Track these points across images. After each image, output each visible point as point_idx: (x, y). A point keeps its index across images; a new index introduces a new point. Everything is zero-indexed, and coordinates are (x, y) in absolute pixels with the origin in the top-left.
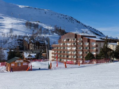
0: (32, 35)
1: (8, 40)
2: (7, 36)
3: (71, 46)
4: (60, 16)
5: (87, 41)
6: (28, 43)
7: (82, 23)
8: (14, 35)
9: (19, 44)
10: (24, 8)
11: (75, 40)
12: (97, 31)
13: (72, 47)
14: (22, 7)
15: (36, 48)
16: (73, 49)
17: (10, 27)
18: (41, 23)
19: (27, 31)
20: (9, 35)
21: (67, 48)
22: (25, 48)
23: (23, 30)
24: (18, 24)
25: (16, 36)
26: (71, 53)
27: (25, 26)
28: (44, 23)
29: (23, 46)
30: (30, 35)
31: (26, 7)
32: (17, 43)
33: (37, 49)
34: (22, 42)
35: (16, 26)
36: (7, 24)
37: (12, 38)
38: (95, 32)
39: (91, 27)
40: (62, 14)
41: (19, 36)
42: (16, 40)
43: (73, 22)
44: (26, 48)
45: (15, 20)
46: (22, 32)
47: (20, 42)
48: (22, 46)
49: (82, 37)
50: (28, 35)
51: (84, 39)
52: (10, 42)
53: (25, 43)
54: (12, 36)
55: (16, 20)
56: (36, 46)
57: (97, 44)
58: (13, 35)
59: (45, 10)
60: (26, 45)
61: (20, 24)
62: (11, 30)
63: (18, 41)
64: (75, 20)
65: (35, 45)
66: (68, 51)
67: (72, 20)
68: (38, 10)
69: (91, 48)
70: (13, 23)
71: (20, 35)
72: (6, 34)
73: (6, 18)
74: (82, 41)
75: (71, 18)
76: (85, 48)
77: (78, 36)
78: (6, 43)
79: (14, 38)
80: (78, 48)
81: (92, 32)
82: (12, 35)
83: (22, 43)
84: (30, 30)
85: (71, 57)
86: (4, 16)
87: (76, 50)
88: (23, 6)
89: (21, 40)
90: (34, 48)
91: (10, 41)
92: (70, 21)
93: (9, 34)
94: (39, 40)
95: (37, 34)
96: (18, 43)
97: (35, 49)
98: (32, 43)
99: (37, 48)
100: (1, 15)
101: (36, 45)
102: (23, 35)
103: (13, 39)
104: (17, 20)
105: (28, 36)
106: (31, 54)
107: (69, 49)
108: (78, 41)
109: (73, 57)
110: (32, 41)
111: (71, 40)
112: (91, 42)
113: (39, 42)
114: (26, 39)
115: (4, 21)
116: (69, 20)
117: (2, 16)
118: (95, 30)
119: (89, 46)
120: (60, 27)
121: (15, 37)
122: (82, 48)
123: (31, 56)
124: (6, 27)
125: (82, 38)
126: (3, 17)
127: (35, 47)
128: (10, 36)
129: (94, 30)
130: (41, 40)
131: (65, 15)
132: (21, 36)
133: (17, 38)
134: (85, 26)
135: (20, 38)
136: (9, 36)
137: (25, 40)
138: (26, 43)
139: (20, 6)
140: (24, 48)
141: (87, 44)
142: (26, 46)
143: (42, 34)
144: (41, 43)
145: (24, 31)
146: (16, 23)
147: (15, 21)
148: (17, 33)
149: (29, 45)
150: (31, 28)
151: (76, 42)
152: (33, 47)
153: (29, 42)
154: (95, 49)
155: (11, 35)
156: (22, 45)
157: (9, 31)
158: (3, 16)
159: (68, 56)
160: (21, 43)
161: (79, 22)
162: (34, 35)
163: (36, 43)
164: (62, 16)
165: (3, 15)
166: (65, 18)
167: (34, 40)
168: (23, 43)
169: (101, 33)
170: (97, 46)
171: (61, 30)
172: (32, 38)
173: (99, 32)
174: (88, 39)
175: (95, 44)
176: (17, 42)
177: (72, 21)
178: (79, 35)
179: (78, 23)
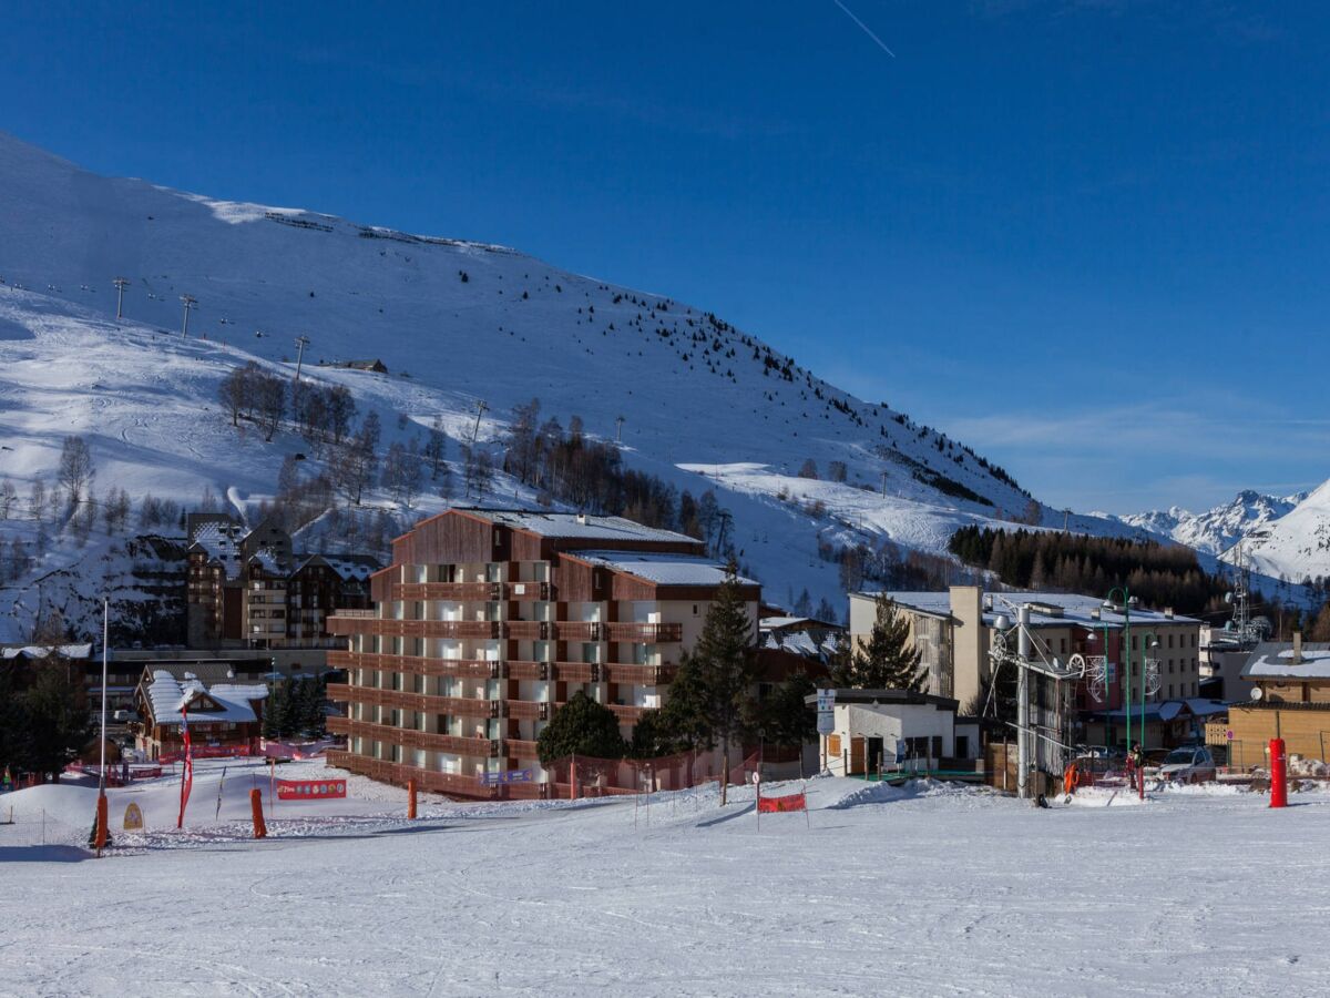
0: (271, 502)
1: (42, 544)
2: (36, 512)
3: (467, 631)
4: (605, 308)
5: (587, 594)
6: (224, 573)
7: (818, 375)
8: (101, 497)
9: (148, 590)
10: (256, 224)
11: (499, 575)
12: (962, 456)
13: (476, 641)
14: (236, 219)
15: (299, 628)
16: (480, 652)
17: (76, 417)
18: (405, 376)
19: (229, 463)
20: (55, 501)
21: (436, 652)
22: (195, 626)
23: (192, 452)
24: (160, 389)
25: (117, 511)
26: (470, 692)
27: (217, 409)
28: (430, 383)
29: (182, 603)
30: (256, 500)
31: (279, 219)
32: (130, 580)
33: (308, 635)
34: (171, 567)
35: (131, 408)
36: (49, 391)
37: (82, 530)
38: (940, 464)
39: (901, 419)
40: (620, 286)
41: (153, 513)
42: (113, 550)
43: (727, 364)
44: (211, 622)
45: (135, 353)
46: (184, 473)
47: (152, 562)
48: (169, 605)
49: (552, 548)
50: (243, 496)
51: (565, 565)
52: (60, 563)
53: (197, 579)
54: (81, 509)
55: (153, 353)
56: (307, 605)
57: (674, 619)
58: (92, 503)
59: (463, 247)
60: (211, 593)
61: (179, 394)
62: (79, 452)
63: (143, 560)
64: (745, 353)
65: (290, 594)
66: (443, 676)
67: (717, 347)
68: (391, 248)
69: (625, 650)
70: (113, 381)
71: (163, 494)
72: (24, 493)
73: (50, 328)
74: (554, 590)
75: (706, 325)
76: (575, 648)
77: (516, 544)
78: (15, 577)
79: (100, 524)
80: (526, 646)
81: (906, 460)
82: (84, 496)
83: (173, 577)
84: (261, 446)
85: (469, 731)
86: (40, 311)
87: (504, 671)
88: (251, 213)
89: (165, 550)
90: (280, 624)
91: (52, 559)
92: (697, 359)
93: (49, 492)
94: (338, 546)
95: (323, 485)
96: (140, 573)
97: (291, 635)
98: (268, 580)
99: (309, 621)
100: (11, 301)
101: (298, 600)
102: (191, 496)
103: (90, 543)
104: (162, 347)
105: (240, 505)
106: (218, 691)
107: (452, 653)
108: (520, 589)
109: (480, 729)
110: (266, 557)
111: (470, 577)
112: (621, 594)
113: (330, 571)
114: (209, 536)
115: (26, 357)
116: (685, 345)
117: (14, 313)
118: (941, 444)
119: (606, 632)
120: (577, 423)
121: (110, 517)
122: (547, 654)
123: (218, 707)
124: (37, 423)
125: (555, 563)
126: (30, 324)
127: (289, 615)
128: (63, 508)
129: (928, 440)
130: (362, 550)
131: (653, 295)
132: (170, 506)
133: (132, 528)
134: (844, 408)
135: (153, 530)
136: (49, 513)
137: (200, 550)
138: (210, 578)
139: (224, 210)
140: (192, 624)
141: (596, 618)
142: (211, 609)
143: (379, 492)
144: (353, 579)
145: (207, 459)
146: (138, 378)
147: (132, 359)
148: (133, 484)
149: (233, 596)
150: (273, 430)
151: (508, 592)
152: (278, 614)
153: (234, 571)
154: (656, 660)
155: (75, 500)
156: (170, 591)
157: (53, 458)
158: (26, 306)
159: (442, 725)
160: (162, 575)
161: (786, 372)
162: (298, 495)
163: (303, 576)
164: (628, 310)
165: (34, 296)
166: (650, 326)
167: (282, 548)
168: (184, 575)
169: (999, 474)
170: (668, 634)
171: (576, 444)
172: (270, 528)
173: (983, 463)
174: (599, 570)
175: (654, 618)
176: (124, 564)
177: (714, 356)
178: (527, 537)
179: (774, 382)
